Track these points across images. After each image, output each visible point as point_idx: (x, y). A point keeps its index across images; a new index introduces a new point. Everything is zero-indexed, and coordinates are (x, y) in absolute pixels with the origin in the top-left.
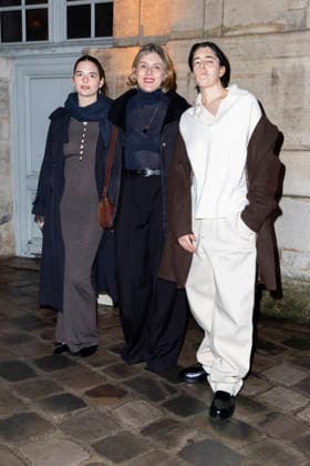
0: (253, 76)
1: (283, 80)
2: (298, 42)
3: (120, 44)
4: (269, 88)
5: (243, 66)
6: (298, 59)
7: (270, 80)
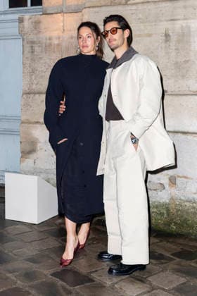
0: (150, 35)
1: (174, 38)
2: (185, 7)
3: (48, 12)
4: (163, 45)
5: (142, 27)
6: (185, 21)
7: (164, 38)
